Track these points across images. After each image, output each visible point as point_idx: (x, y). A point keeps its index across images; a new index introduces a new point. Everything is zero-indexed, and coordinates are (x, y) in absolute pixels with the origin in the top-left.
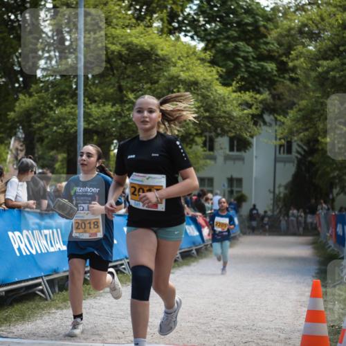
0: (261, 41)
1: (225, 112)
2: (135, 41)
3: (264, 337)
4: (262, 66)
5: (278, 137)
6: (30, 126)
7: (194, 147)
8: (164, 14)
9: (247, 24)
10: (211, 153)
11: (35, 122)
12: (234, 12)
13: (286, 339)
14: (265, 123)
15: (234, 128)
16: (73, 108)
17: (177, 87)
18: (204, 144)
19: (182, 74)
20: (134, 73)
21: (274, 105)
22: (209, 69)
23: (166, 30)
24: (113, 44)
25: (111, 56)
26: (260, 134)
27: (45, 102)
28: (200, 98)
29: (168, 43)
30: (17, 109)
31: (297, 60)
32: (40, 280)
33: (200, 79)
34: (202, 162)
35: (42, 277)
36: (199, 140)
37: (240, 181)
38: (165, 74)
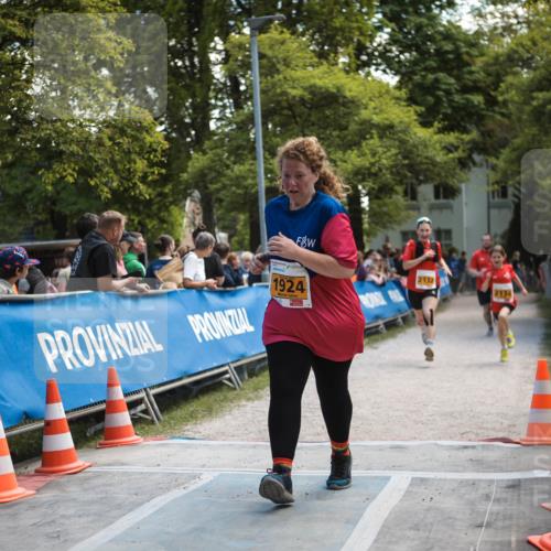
0: (465, 70)
1: (427, 158)
2: (319, 83)
3: (485, 425)
4: (467, 100)
5: (491, 182)
6: (207, 188)
7: (394, 196)
8: (351, 49)
9: (448, 52)
10: (414, 202)
11: (211, 183)
12: (431, 39)
13: (510, 426)
14: (474, 164)
15: (439, 175)
16: (252, 164)
17: (369, 133)
18: (406, 193)
19: (374, 117)
20: (319, 120)
21: (485, 144)
22: (406, 109)
23: (353, 66)
24: (294, 88)
25: (293, 102)
26: (468, 180)
27: (221, 160)
28: (397, 143)
29: (356, 83)
30: (189, 170)
31: (508, 92)
32: (227, 368)
33: (396, 122)
34: (403, 214)
35: (228, 364)
36: (399, 189)
37: (448, 233)
38: (356, 118)
